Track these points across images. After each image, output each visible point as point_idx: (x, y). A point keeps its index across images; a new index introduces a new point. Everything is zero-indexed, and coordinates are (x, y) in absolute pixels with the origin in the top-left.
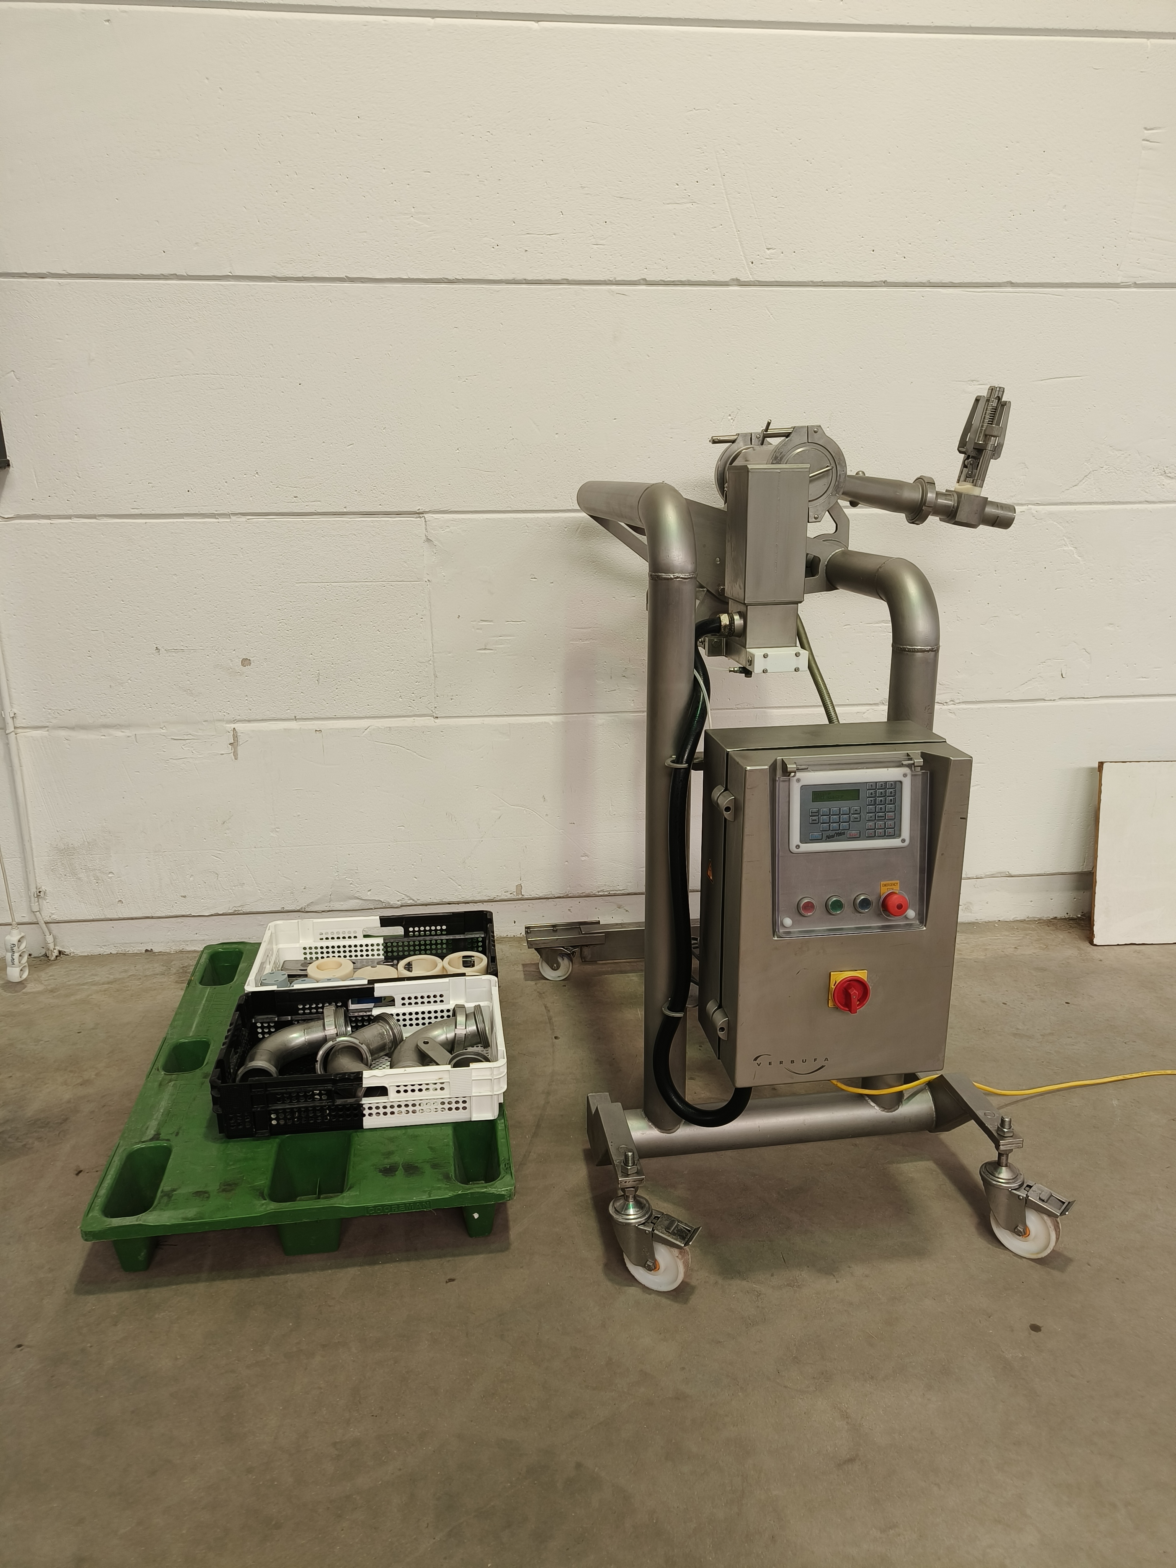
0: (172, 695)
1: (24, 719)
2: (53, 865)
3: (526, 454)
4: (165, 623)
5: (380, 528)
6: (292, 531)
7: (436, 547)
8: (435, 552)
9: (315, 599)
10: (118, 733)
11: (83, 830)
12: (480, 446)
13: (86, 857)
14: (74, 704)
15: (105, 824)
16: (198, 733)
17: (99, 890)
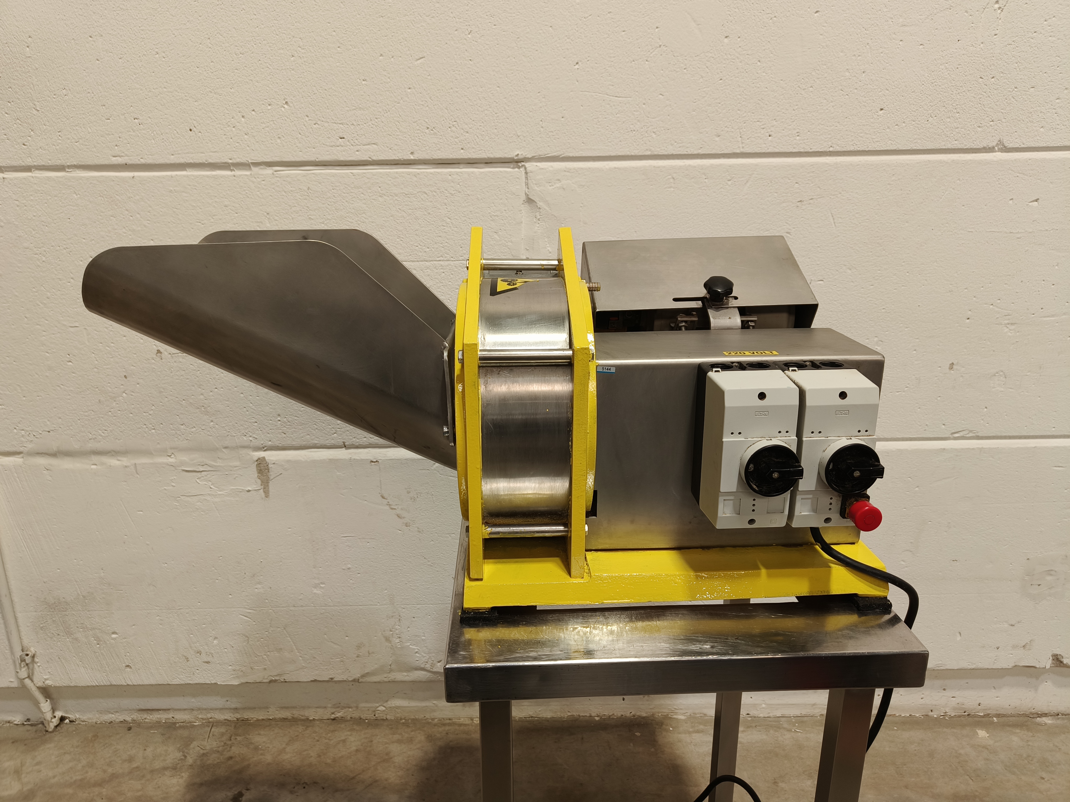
0: (182, 413)
2: (43, 622)
3: (679, 70)
5: (461, 184)
6: (338, 188)
7: (541, 210)
8: (539, 217)
10: (113, 462)
11: (76, 582)
12: (611, 57)
13: (82, 614)
14: (53, 424)
15: (102, 574)
16: (216, 462)
17: (101, 653)
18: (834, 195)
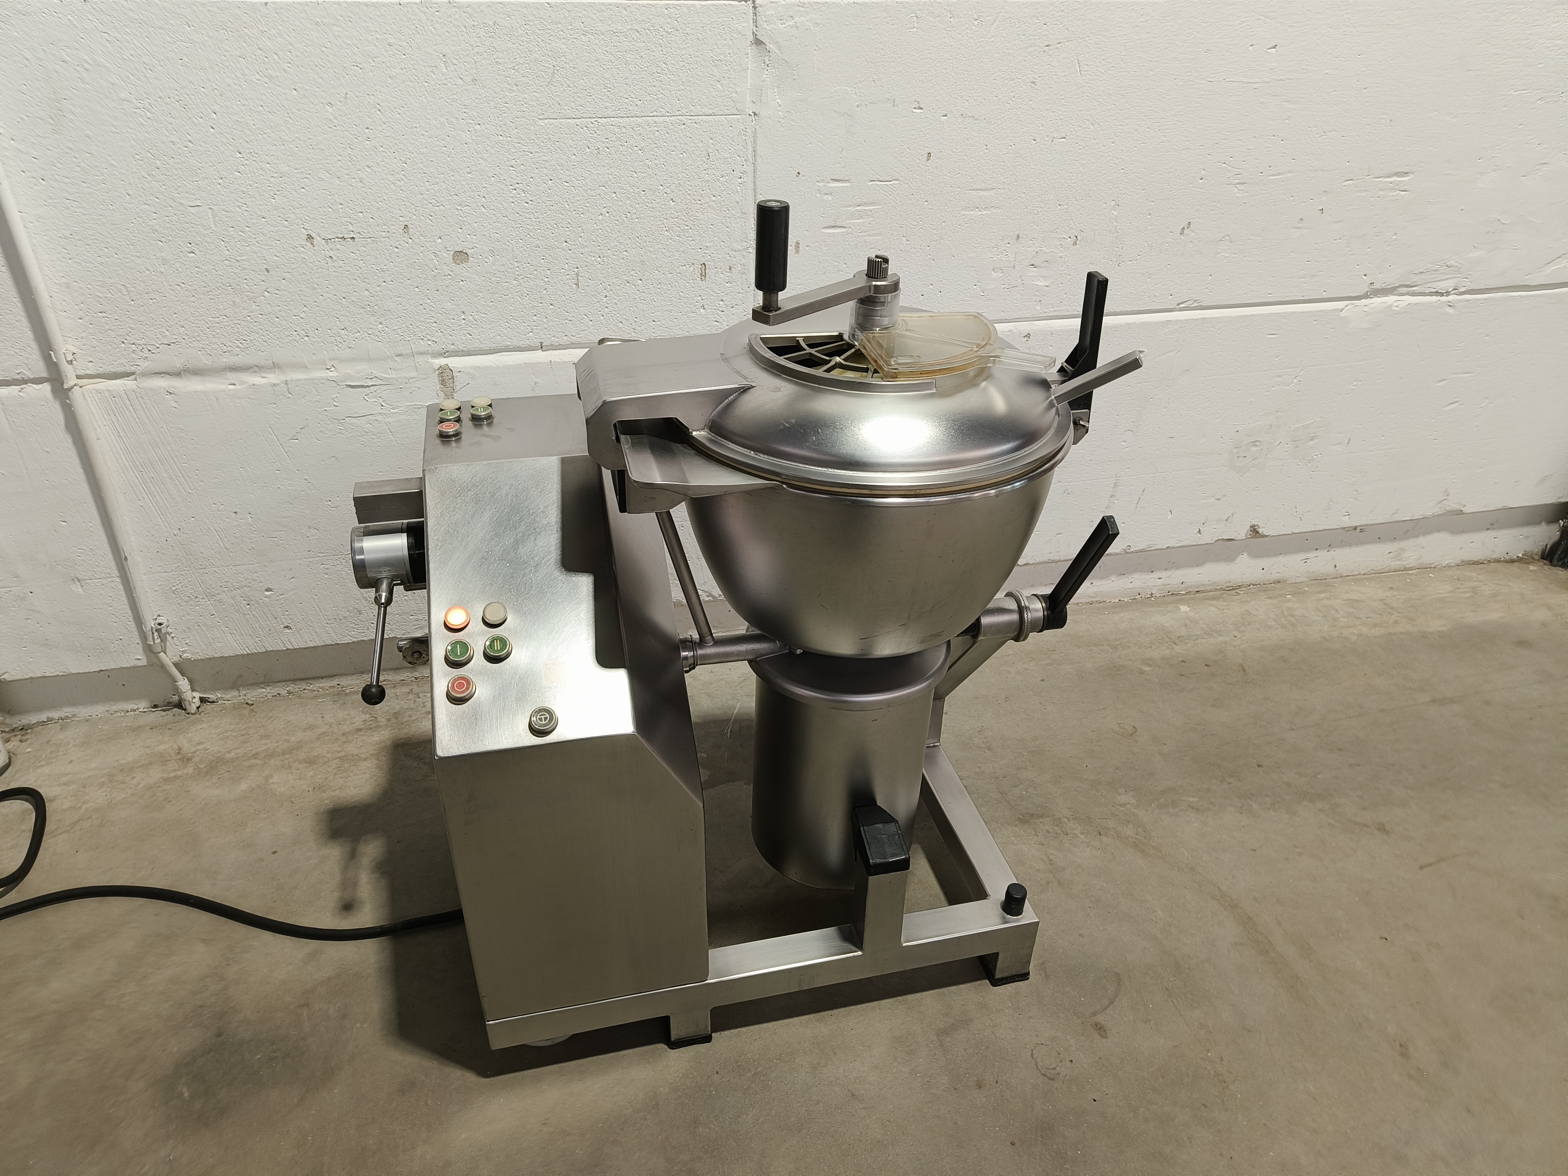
0: (342, 315)
1: (91, 362)
2: (175, 584)
4: (318, 192)
7: (771, 54)
8: (768, 63)
9: (571, 146)
10: (257, 380)
11: (217, 532)
13: (227, 570)
14: (174, 334)
15: (250, 520)
16: (389, 375)
17: (253, 615)
18: (1082, 38)
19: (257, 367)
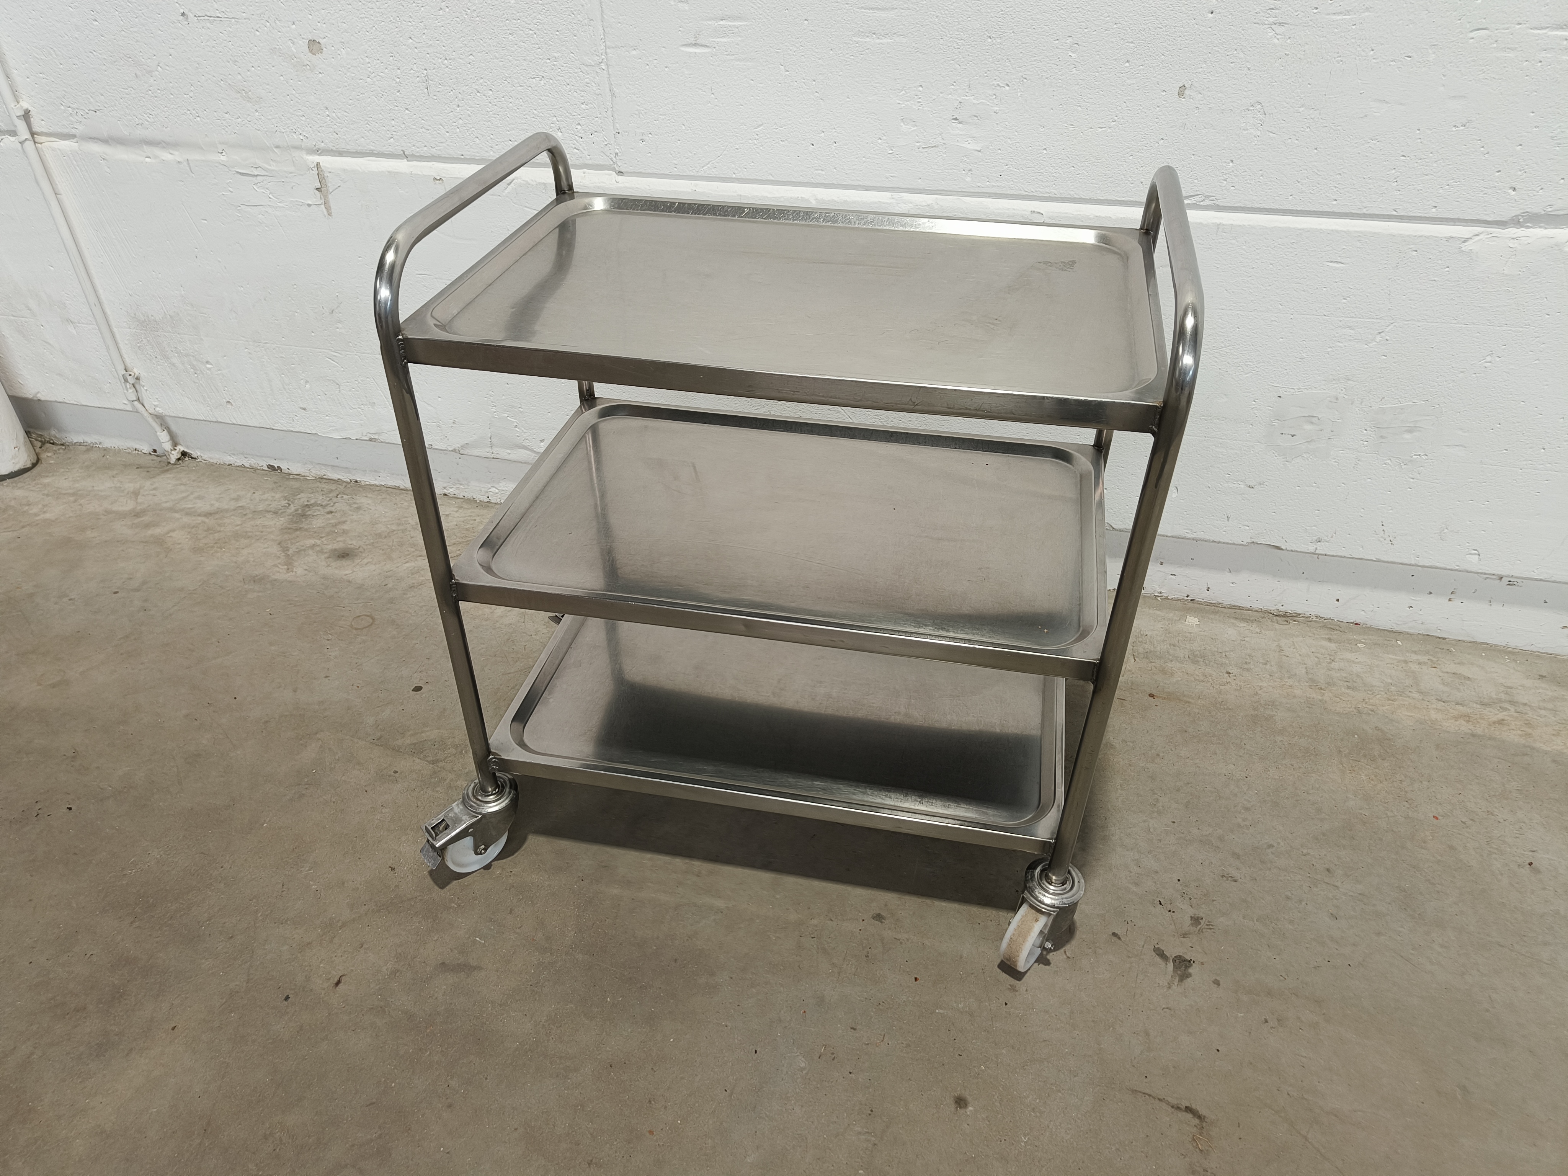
1: (42, 120)
2: (139, 341)
10: (166, 156)
13: (174, 337)
14: (97, 102)
15: (183, 292)
16: (270, 166)
17: (201, 384)
19: (164, 142)
